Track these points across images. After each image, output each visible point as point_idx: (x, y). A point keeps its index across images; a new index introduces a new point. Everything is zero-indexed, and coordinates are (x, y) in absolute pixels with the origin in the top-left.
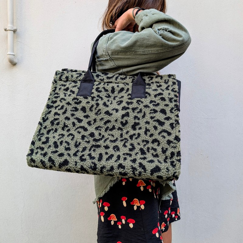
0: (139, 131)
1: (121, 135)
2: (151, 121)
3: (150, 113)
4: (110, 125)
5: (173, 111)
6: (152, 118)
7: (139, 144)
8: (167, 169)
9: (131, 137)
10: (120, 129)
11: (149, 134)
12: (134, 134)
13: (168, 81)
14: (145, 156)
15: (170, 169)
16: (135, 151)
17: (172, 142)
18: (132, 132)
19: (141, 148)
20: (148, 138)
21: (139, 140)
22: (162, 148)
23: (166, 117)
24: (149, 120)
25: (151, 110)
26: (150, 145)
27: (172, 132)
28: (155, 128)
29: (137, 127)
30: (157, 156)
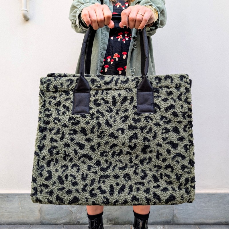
0: (150, 154)
1: (131, 161)
2: (164, 144)
3: (162, 133)
4: (117, 150)
5: (187, 129)
6: (164, 139)
7: (151, 170)
8: (182, 197)
9: (142, 162)
10: (128, 153)
11: (161, 158)
12: (145, 159)
13: (180, 86)
14: (158, 183)
15: (185, 196)
16: (148, 179)
17: (186, 167)
18: (142, 156)
19: (153, 175)
20: (160, 163)
21: (151, 165)
22: (177, 175)
23: (180, 137)
24: (161, 142)
25: (163, 130)
26: (163, 171)
27: (186, 155)
28: (169, 152)
29: (148, 150)
30: (170, 183)
